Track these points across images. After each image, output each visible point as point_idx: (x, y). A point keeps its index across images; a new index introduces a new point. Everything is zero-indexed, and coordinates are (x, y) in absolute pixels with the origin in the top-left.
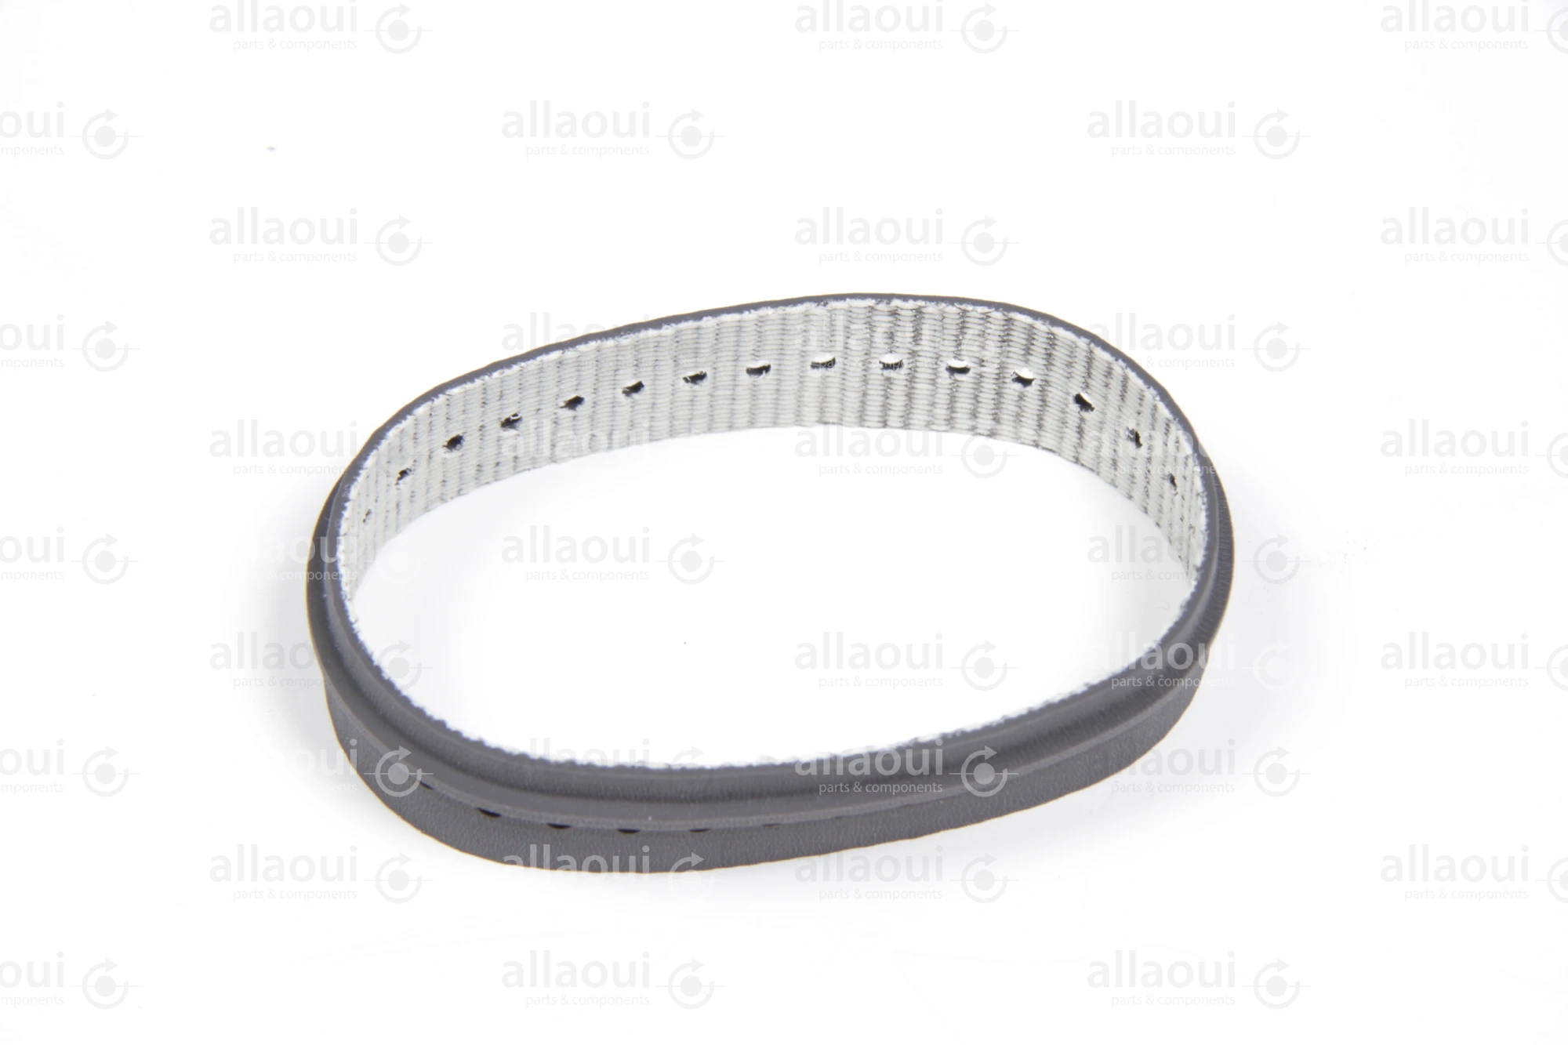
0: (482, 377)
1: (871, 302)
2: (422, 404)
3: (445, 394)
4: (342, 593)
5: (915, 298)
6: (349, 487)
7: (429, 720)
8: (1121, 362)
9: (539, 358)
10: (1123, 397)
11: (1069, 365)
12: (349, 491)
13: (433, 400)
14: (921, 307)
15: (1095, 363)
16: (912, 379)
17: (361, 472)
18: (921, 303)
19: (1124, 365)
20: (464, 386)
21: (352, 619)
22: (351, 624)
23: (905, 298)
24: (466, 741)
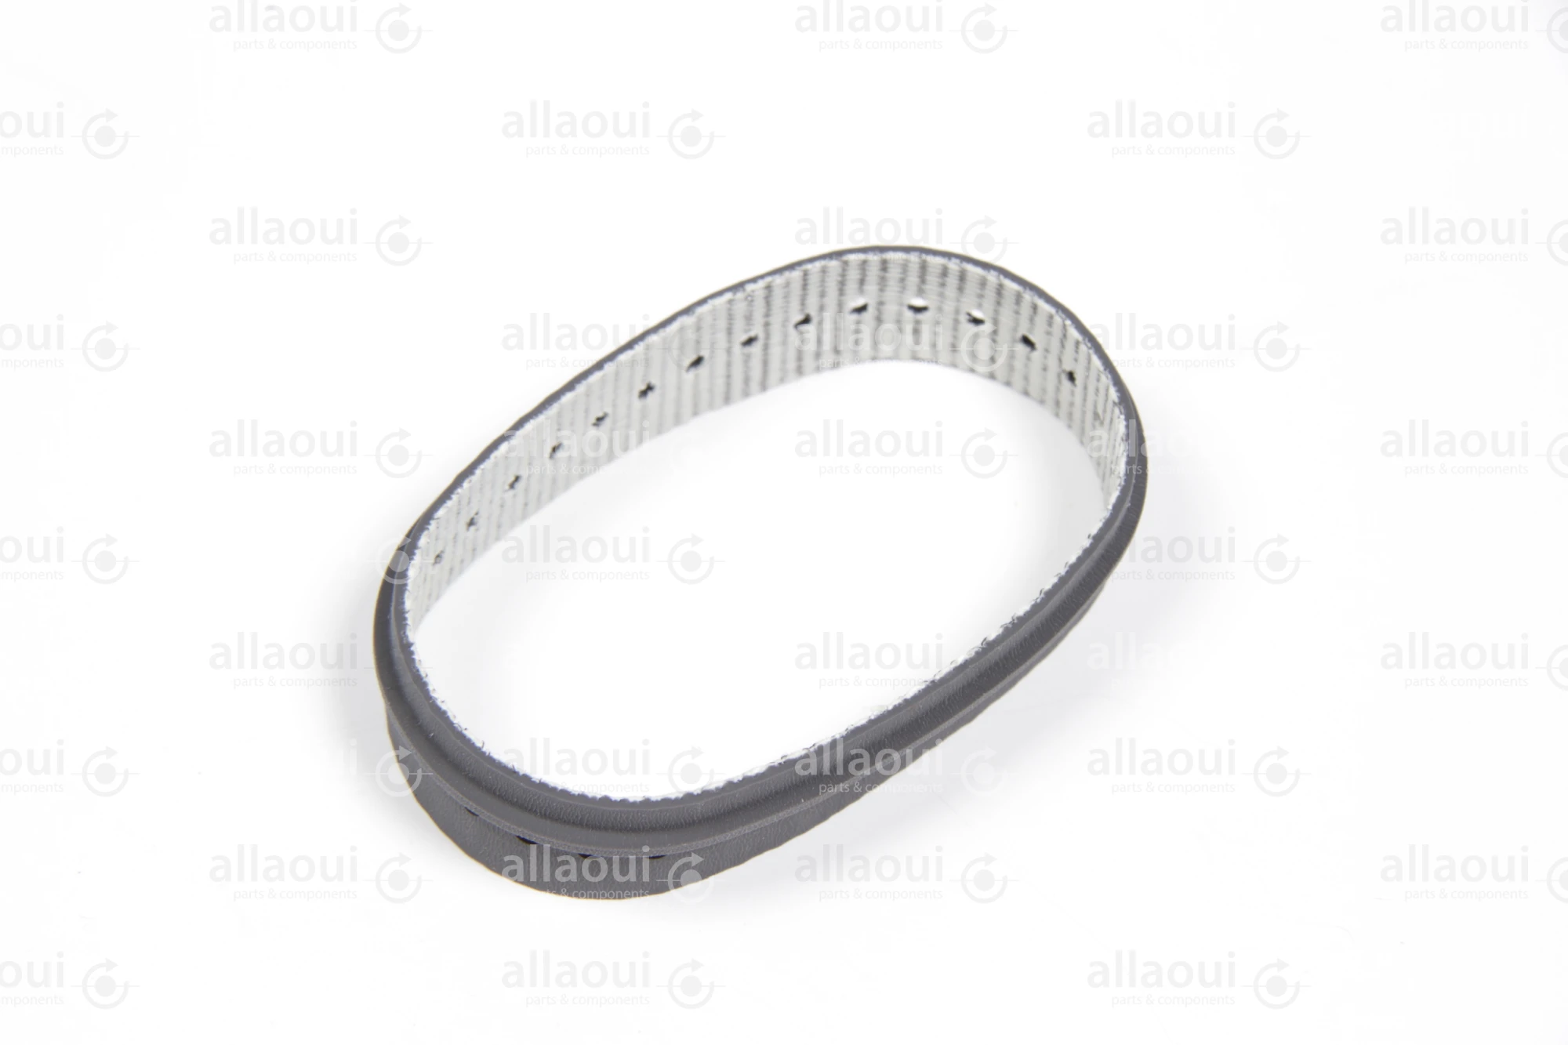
0: (456, 492)
1: (728, 296)
2: (420, 535)
3: (433, 519)
4: (455, 725)
5: (762, 277)
6: (404, 633)
7: (593, 800)
8: (954, 260)
9: (493, 456)
10: (961, 289)
11: (902, 280)
12: (407, 637)
13: (428, 529)
14: (771, 282)
15: (930, 270)
16: (766, 347)
17: (407, 615)
18: (769, 279)
19: (958, 261)
20: (445, 505)
21: (479, 744)
22: (480, 749)
23: (754, 280)
24: (634, 804)
